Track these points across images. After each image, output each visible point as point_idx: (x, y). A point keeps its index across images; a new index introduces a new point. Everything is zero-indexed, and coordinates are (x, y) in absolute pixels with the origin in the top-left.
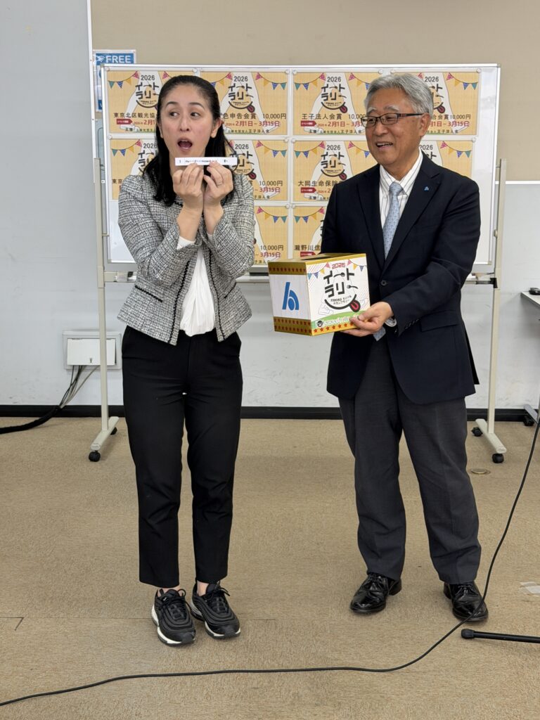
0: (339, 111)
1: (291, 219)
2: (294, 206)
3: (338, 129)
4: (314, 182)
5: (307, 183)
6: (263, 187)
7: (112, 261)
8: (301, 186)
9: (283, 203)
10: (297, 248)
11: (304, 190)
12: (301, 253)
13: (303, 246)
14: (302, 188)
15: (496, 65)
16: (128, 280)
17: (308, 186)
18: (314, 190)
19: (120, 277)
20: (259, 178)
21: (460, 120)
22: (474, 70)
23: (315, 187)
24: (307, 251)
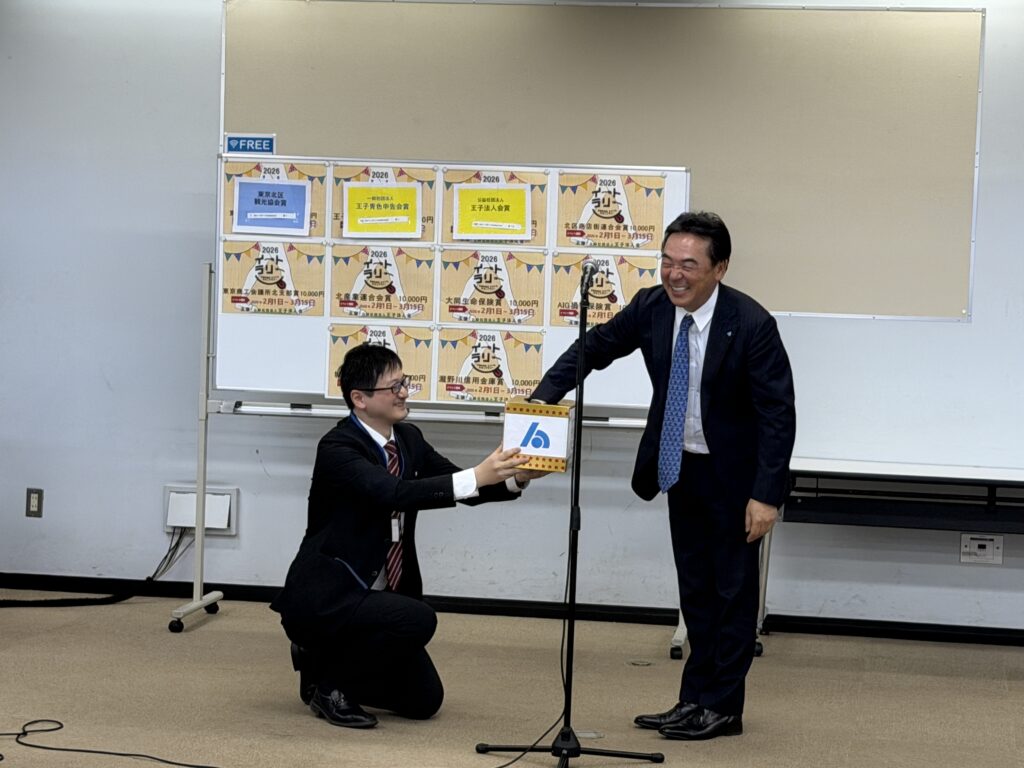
1: (436, 343)
2: (440, 328)
4: (465, 300)
5: (457, 300)
6: (403, 303)
7: (219, 387)
8: (449, 304)
9: (427, 324)
10: (442, 379)
11: (453, 309)
12: (447, 385)
13: (449, 378)
14: (450, 307)
15: (684, 169)
16: (234, 411)
17: (457, 304)
18: (465, 310)
19: (226, 407)
20: (399, 292)
21: (641, 232)
22: (659, 173)
23: (466, 306)
24: (454, 383)
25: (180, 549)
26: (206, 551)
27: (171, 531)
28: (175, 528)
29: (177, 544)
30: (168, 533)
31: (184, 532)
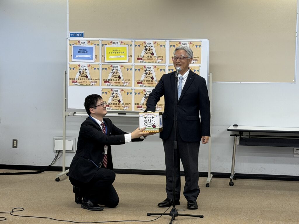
0: (151, 55)
1: (133, 94)
2: (134, 89)
3: (151, 61)
4: (142, 80)
5: (140, 80)
6: (123, 82)
7: (68, 108)
8: (137, 82)
9: (131, 88)
10: (136, 104)
11: (138, 83)
12: (137, 106)
13: (138, 104)
15: (207, 39)
16: (73, 115)
17: (139, 82)
18: (142, 83)
19: (71, 114)
20: (122, 78)
21: (194, 59)
25: (59, 157)
26: (66, 157)
27: (56, 151)
28: (57, 150)
29: (58, 155)
30: (55, 152)
31: (59, 152)
